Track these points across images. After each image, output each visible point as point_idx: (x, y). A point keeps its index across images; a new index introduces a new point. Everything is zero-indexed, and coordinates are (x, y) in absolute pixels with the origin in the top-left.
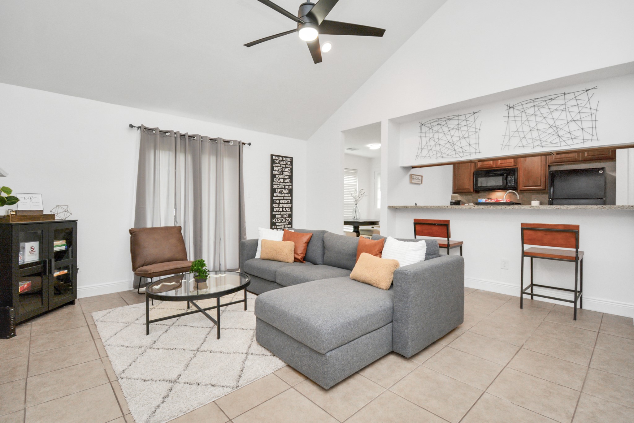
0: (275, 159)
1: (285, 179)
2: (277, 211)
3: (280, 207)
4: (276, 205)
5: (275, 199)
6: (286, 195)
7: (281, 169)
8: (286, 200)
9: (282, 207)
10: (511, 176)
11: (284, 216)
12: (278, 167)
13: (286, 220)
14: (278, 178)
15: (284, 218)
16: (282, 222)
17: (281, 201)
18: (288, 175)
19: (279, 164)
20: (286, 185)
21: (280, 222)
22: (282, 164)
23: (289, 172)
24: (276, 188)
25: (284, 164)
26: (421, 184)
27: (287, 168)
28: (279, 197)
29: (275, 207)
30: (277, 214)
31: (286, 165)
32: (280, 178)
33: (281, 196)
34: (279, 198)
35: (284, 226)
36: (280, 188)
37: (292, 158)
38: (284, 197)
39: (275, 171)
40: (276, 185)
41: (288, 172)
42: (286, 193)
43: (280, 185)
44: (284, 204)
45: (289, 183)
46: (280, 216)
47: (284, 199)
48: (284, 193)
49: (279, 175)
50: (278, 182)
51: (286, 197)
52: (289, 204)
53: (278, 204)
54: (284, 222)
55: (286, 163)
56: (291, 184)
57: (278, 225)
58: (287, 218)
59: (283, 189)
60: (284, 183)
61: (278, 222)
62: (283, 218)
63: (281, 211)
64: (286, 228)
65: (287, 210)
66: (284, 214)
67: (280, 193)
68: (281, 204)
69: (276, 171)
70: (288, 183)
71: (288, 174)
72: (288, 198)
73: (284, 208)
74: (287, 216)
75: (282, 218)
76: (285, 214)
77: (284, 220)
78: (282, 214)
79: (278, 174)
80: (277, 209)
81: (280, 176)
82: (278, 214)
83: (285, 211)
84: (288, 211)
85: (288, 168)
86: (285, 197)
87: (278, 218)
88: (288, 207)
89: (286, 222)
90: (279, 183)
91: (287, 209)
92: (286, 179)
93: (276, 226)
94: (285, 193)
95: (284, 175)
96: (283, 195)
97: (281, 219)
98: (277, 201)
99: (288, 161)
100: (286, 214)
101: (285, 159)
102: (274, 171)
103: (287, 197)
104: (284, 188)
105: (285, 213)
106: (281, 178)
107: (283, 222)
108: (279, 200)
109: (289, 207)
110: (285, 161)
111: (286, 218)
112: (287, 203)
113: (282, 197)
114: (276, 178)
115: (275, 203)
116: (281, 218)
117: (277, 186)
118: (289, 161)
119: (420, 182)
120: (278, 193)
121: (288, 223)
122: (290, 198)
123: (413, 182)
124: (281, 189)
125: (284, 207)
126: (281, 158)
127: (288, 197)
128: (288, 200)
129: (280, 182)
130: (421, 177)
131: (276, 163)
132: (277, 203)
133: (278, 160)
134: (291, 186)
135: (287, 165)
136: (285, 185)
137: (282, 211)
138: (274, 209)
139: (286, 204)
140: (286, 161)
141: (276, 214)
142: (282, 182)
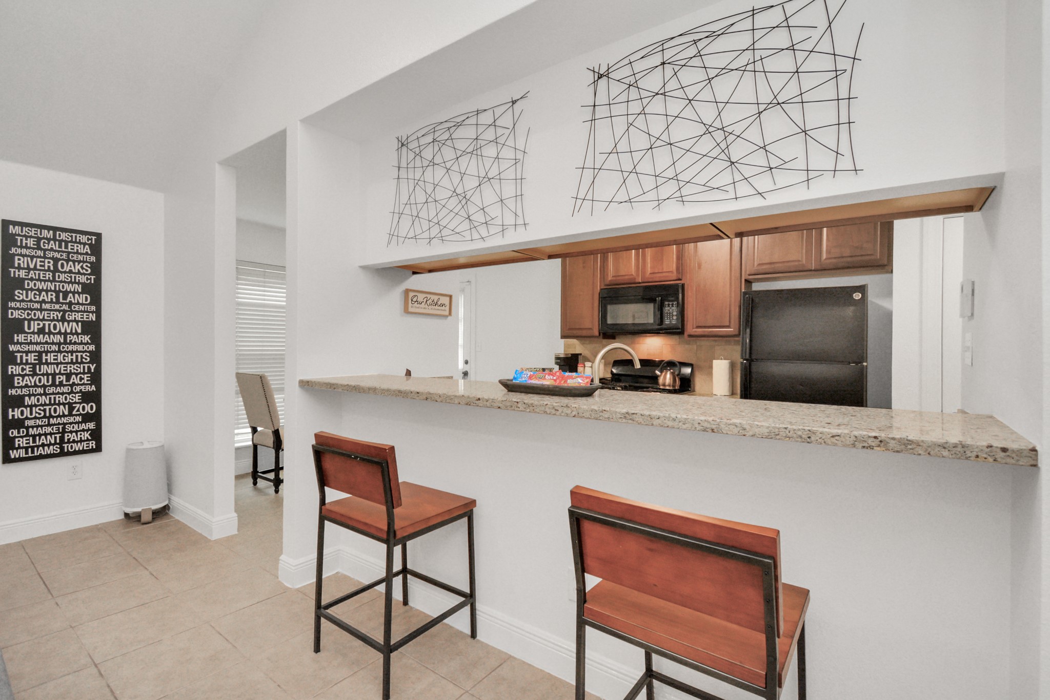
0: (19, 235)
1: (66, 294)
2: (26, 386)
3: (43, 375)
4: (23, 370)
5: (19, 352)
6: (74, 338)
7: (49, 264)
8: (72, 352)
9: (54, 375)
10: (671, 303)
11: (62, 399)
12: (32, 257)
13: (71, 409)
14: (32, 290)
15: (64, 404)
16: (51, 416)
17: (50, 358)
18: (79, 283)
19: (39, 248)
20: (72, 311)
21: (45, 417)
22: (52, 250)
23: (85, 274)
24: (25, 319)
25: (59, 252)
26: (449, 317)
27: (74, 262)
28: (37, 344)
29: (19, 375)
30: (30, 396)
31: (69, 253)
32: (40, 291)
33: (46, 343)
34: (38, 348)
35: (64, 428)
36: (44, 319)
37: (99, 236)
38: (59, 344)
39: (19, 268)
40: (25, 310)
41: (79, 273)
42: (71, 333)
43: (41, 310)
44: (61, 363)
45: (82, 304)
46: (43, 399)
47: (60, 351)
48: (60, 333)
49: (39, 280)
50: (31, 301)
51: (70, 343)
52: (86, 365)
53: (34, 365)
54: (64, 416)
55: (70, 247)
56: (93, 308)
57: (33, 427)
58: (76, 403)
59: (58, 321)
60: (63, 303)
61: (36, 418)
62: (59, 404)
63: (50, 386)
64: (71, 432)
65: (77, 381)
66: (63, 394)
67: (44, 334)
68: (47, 363)
69: (24, 269)
70: (78, 303)
71: (83, 279)
72: (80, 348)
73: (64, 378)
74: (77, 398)
75: (55, 404)
76: (69, 394)
77: (61, 410)
78: (53, 394)
79: (32, 279)
80: (28, 381)
81: (41, 285)
82: (35, 395)
83: (64, 383)
84: (78, 385)
85: (79, 262)
86: (65, 343)
87: (36, 406)
88: (80, 373)
89: (70, 414)
90: (37, 306)
91: (74, 379)
92: (70, 292)
93: (27, 428)
94: (66, 334)
95: (61, 282)
96: (59, 338)
97: (47, 408)
98: (32, 358)
99: (80, 243)
100: (72, 392)
101: (64, 236)
102: (12, 270)
103: (75, 343)
104: (63, 320)
105: (65, 389)
106: (47, 291)
107: (59, 416)
108: (40, 353)
109: (84, 373)
110: (67, 243)
111: (70, 404)
112: (77, 362)
113: (53, 343)
114: (23, 288)
115: (22, 363)
116: (50, 404)
117: (28, 314)
118: (85, 244)
119: (445, 310)
120: (33, 333)
121: (79, 419)
122: (92, 348)
123: (411, 310)
124: (47, 323)
125: (60, 373)
126: (45, 233)
127: (81, 343)
128: (79, 354)
129: (44, 301)
130: (448, 298)
131: (21, 247)
132: (27, 363)
133: (31, 237)
134: (92, 312)
135: (77, 253)
136: (65, 311)
137: (54, 384)
138: (16, 381)
139: (72, 363)
140: (71, 242)
141: (25, 396)
142: (52, 302)
